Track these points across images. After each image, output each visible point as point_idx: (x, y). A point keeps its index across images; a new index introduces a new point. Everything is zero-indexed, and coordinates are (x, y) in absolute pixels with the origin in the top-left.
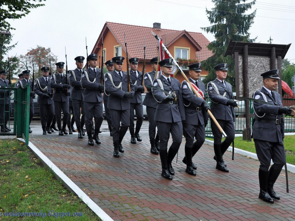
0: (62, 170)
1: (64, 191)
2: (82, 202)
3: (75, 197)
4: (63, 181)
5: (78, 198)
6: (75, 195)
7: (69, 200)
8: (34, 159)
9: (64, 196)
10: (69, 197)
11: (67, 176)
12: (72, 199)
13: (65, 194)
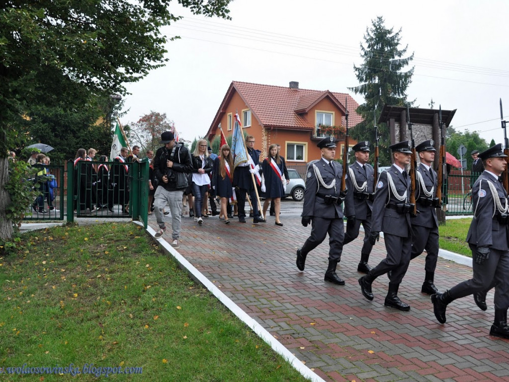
0: (186, 258)
1: (191, 283)
2: (213, 295)
3: (204, 290)
4: (189, 271)
5: (208, 291)
6: (204, 287)
7: (197, 293)
8: (154, 245)
9: (191, 288)
10: (197, 290)
11: (193, 265)
12: (201, 292)
13: (192, 286)
